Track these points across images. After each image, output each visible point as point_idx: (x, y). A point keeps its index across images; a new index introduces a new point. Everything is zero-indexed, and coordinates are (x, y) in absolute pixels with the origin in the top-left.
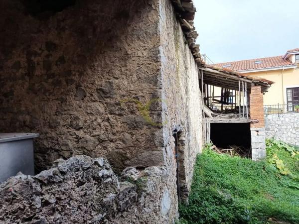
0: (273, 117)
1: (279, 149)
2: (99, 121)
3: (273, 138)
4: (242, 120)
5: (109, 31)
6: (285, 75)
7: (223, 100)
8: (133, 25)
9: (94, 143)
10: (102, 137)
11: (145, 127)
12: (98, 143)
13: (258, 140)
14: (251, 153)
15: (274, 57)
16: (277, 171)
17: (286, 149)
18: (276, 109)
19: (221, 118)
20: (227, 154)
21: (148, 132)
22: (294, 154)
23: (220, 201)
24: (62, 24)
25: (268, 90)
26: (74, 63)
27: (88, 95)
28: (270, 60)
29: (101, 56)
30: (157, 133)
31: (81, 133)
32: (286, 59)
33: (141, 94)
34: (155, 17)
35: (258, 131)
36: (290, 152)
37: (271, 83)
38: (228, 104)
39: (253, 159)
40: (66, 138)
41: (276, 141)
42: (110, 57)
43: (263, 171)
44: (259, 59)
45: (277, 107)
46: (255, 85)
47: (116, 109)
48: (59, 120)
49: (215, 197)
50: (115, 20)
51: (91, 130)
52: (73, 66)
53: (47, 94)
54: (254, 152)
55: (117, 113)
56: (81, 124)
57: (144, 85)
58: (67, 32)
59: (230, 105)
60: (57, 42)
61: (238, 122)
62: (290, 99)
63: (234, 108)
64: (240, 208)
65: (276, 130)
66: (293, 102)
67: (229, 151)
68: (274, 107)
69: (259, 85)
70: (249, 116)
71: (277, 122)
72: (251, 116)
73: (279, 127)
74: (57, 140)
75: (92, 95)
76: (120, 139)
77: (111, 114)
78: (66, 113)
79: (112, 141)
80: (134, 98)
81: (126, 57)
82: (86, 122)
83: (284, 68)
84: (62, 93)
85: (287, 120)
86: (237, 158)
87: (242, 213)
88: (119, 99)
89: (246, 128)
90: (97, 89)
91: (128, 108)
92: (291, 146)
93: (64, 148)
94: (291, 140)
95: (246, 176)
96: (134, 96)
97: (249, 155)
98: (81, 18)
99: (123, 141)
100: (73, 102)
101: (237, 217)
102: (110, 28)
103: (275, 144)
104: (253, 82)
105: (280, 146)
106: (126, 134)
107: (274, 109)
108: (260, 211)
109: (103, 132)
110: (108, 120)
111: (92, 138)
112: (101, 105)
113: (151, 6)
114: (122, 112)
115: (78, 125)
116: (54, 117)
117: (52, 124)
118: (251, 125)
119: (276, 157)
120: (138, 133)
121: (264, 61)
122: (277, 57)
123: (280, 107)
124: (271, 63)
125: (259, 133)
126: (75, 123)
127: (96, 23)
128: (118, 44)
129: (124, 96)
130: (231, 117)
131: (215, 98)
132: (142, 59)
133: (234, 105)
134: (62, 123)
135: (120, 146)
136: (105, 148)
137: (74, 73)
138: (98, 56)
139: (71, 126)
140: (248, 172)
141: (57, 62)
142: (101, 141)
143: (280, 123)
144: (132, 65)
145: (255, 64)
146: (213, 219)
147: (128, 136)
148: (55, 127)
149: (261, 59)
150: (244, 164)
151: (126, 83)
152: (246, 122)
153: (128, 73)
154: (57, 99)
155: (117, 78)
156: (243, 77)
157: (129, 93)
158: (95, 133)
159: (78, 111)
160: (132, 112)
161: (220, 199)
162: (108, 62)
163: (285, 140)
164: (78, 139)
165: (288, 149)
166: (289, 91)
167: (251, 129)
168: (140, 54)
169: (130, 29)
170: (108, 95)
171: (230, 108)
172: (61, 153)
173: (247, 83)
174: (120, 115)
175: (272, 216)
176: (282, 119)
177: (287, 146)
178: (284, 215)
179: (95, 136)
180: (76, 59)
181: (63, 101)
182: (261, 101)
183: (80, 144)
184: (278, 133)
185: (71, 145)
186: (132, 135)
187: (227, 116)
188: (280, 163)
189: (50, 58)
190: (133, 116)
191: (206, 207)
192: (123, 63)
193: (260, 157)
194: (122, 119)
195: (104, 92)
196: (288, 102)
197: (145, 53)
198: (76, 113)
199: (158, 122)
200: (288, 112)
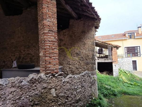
0: (120, 59)
1: (123, 72)
2: (77, 62)
3: (120, 68)
4: (109, 61)
5: (80, 36)
6: (124, 42)
7: (100, 53)
8: (87, 35)
9: (75, 69)
10: (77, 67)
11: (91, 64)
12: (76, 69)
13: (115, 68)
14: (113, 74)
15: (119, 34)
16: (123, 81)
17: (125, 72)
18: (121, 56)
19: (101, 60)
20: (103, 74)
21: (92, 66)
22: (128, 74)
23: (107, 89)
24: (65, 34)
25: (119, 49)
26: (68, 45)
27: (73, 55)
28: (118, 35)
29: (77, 43)
30: (94, 66)
31: (71, 66)
32: (124, 35)
33: (89, 55)
34: (93, 33)
35: (115, 65)
36: (127, 74)
37: (120, 47)
38: (102, 54)
39: (114, 76)
40: (66, 68)
41: (122, 69)
42: (80, 44)
43: (118, 80)
44: (113, 35)
45: (121, 55)
46: (114, 47)
47: (81, 59)
48: (64, 62)
49: (105, 88)
50: (81, 33)
51: (74, 65)
52: (68, 46)
53: (60, 54)
54: (114, 73)
55: (82, 60)
56: (71, 63)
57: (90, 52)
58: (66, 36)
59: (103, 55)
60: (63, 39)
61: (108, 62)
62: (126, 52)
63: (105, 56)
64: (114, 91)
65: (121, 65)
66: (127, 53)
67: (104, 73)
68: (120, 55)
69: (116, 47)
70: (112, 59)
71: (121, 62)
72: (113, 59)
73: (122, 64)
74: (63, 68)
75: (74, 55)
76: (83, 68)
77: (80, 60)
78: (66, 60)
79: (80, 68)
80: (87, 56)
81: (85, 44)
82: (72, 63)
83: (123, 39)
84: (65, 54)
85: (125, 60)
86: (108, 76)
87: (115, 92)
88: (82, 56)
89: (111, 64)
90: (76, 53)
91: (85, 59)
92: (127, 71)
93: (65, 71)
94: (127, 69)
95: (113, 82)
96: (87, 55)
97: (112, 75)
98: (71, 32)
99: (84, 68)
100: (68, 57)
101: (113, 93)
102: (80, 35)
103: (121, 71)
104: (113, 46)
105: (123, 71)
106: (85, 66)
107: (120, 56)
108: (120, 92)
109: (78, 66)
110: (79, 62)
111: (74, 67)
112: (77, 58)
113: (92, 30)
114: (84, 60)
115: (70, 64)
116: (62, 61)
117: (62, 64)
118: (113, 63)
119: (122, 75)
120: (88, 66)
121: (115, 35)
122: (120, 34)
123: (122, 55)
124: (118, 36)
125: (116, 66)
126: (69, 63)
127: (75, 34)
128: (82, 40)
129: (84, 55)
130: (105, 60)
131: (97, 52)
132: (90, 45)
133: (105, 55)
134: (65, 63)
135: (83, 70)
136: (78, 70)
137: (68, 48)
138: (76, 43)
139: (68, 64)
140: (113, 80)
141: (63, 45)
142: (77, 68)
143: (122, 62)
144: (87, 46)
145: (111, 37)
146: (106, 94)
147: (85, 67)
148: (63, 64)
149: (114, 35)
150: (111, 78)
151: (85, 51)
152: (111, 62)
153: (85, 48)
154: (63, 56)
155: (82, 50)
156: (109, 44)
157: (86, 54)
158: (75, 66)
159: (70, 59)
160: (87, 60)
161: (107, 88)
162: (79, 45)
163: (125, 69)
164: (70, 68)
165: (126, 72)
166: (126, 48)
167: (113, 64)
168: (89, 43)
169: (86, 36)
170: (79, 55)
171: (103, 56)
172: (65, 72)
173: (111, 47)
174: (83, 61)
175: (124, 93)
176: (123, 60)
177: (126, 71)
178: (127, 93)
179: (75, 67)
180: (69, 44)
181: (65, 56)
182: (116, 54)
183: (70, 69)
184: (122, 66)
185: (67, 70)
186: (87, 66)
187: (103, 59)
188: (124, 78)
189: (61, 44)
190: (87, 61)
191: (103, 90)
192: (84, 46)
193: (116, 75)
194: (83, 62)
195: (78, 54)
196: (125, 53)
197: (90, 43)
198: (69, 60)
199: (94, 63)
200: (126, 57)
